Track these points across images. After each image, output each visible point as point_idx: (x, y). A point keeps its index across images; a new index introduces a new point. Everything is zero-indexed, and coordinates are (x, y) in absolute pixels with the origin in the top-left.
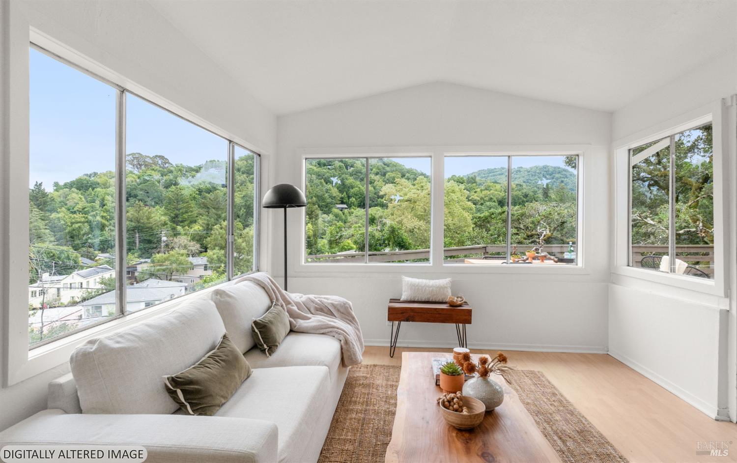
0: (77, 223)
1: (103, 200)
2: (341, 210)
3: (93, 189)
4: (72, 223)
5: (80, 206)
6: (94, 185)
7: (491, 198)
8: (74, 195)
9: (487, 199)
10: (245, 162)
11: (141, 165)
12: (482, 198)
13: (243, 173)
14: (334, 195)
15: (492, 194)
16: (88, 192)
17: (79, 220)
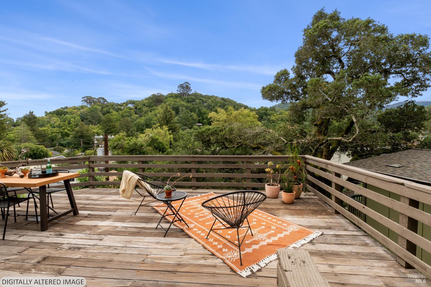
0: (55, 133)
1: (70, 121)
2: (199, 127)
3: (65, 115)
4: (52, 133)
5: (57, 124)
6: (65, 113)
7: (282, 119)
8: (54, 118)
9: (280, 119)
10: (148, 101)
11: (91, 103)
12: (277, 119)
13: (147, 107)
14: (195, 118)
15: (283, 117)
16: (62, 117)
17: (55, 131)
